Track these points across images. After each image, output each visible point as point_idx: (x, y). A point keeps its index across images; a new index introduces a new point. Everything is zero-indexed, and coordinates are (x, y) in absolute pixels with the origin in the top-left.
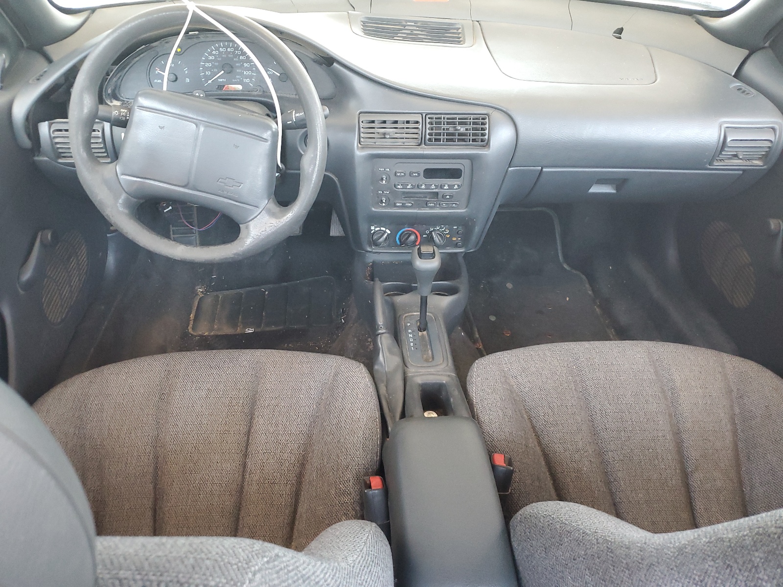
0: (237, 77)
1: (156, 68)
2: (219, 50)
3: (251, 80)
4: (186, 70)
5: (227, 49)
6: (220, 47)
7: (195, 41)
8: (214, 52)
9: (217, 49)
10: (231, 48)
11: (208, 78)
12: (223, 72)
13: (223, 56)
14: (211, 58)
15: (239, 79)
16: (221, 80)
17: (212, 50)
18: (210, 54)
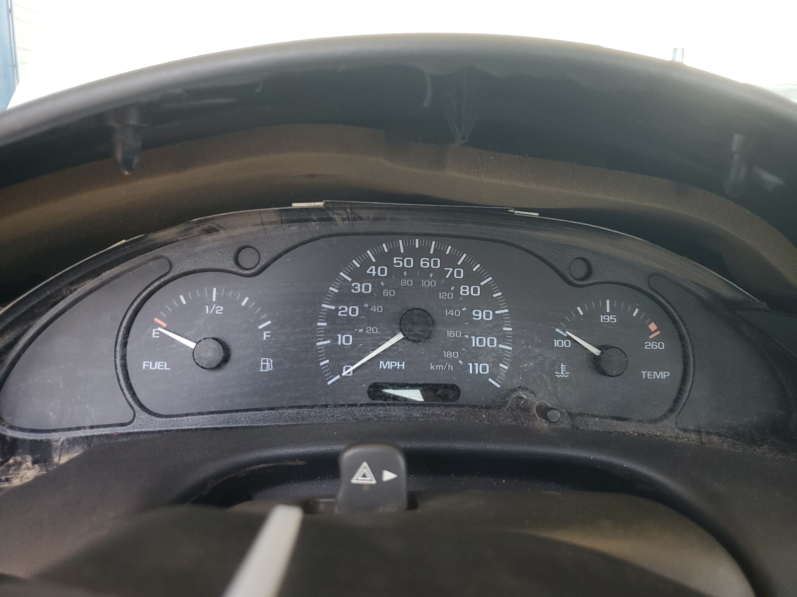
0: (449, 354)
1: (156, 320)
2: (390, 266)
3: (495, 365)
4: (265, 329)
5: (417, 263)
6: (395, 252)
7: (315, 228)
8: (372, 271)
9: (384, 259)
10: (430, 257)
11: (341, 356)
12: (400, 336)
13: (404, 283)
14: (359, 288)
15: (451, 361)
16: (390, 365)
17: (367, 263)
18: (360, 275)
